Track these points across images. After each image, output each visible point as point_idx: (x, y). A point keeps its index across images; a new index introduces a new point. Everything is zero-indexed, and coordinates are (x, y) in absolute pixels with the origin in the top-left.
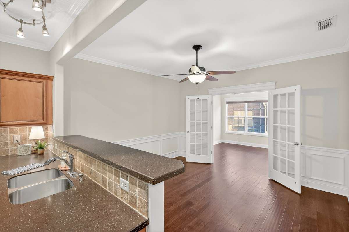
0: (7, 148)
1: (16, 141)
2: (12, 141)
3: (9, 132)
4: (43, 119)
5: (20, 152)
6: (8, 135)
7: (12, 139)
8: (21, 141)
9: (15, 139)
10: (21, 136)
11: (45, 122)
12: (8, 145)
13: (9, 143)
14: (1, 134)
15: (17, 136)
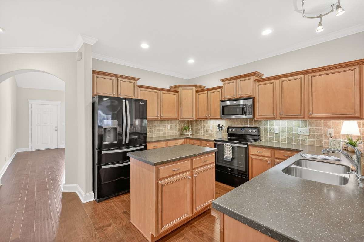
0: (321, 139)
1: (330, 134)
2: (326, 134)
3: (323, 125)
4: (355, 112)
5: (330, 145)
6: (323, 128)
7: (326, 132)
8: (335, 135)
9: (329, 133)
10: (334, 130)
11: (357, 115)
12: (322, 137)
13: (323, 136)
14: (316, 126)
15: (331, 130)
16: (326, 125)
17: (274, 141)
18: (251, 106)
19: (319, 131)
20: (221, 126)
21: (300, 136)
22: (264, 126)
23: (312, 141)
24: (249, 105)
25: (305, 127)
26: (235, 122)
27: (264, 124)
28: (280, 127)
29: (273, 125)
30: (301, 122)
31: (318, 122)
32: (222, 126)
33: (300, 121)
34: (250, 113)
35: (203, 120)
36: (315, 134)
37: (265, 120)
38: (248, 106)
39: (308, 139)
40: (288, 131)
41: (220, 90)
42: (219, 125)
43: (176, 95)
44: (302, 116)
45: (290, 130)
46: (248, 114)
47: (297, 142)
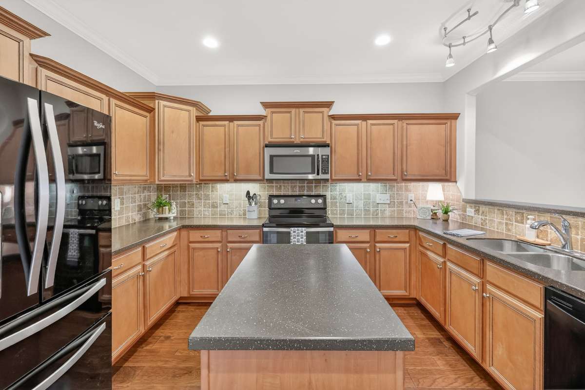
0: (402, 208)
2: (407, 201)
3: (404, 189)
4: (446, 174)
5: (420, 215)
6: (403, 193)
7: (406, 198)
8: (416, 201)
9: (410, 199)
10: (414, 195)
11: (448, 177)
12: (403, 205)
13: (404, 202)
14: (397, 191)
15: (411, 196)
16: (407, 190)
17: (346, 216)
18: (328, 159)
19: (400, 198)
20: (251, 195)
21: (379, 205)
22: (331, 192)
23: (393, 211)
24: (324, 157)
25: (384, 192)
26: (280, 186)
27: (331, 188)
28: (354, 193)
29: (344, 190)
30: (381, 186)
31: (399, 185)
32: (255, 194)
33: (379, 185)
34: (325, 170)
35: (205, 184)
36: (396, 201)
37: (333, 183)
38: (322, 158)
39: (388, 209)
40: (365, 198)
41: (261, 122)
42: (248, 193)
43: (146, 117)
44: (395, 178)
45: (367, 197)
46: (323, 173)
47: (375, 213)
